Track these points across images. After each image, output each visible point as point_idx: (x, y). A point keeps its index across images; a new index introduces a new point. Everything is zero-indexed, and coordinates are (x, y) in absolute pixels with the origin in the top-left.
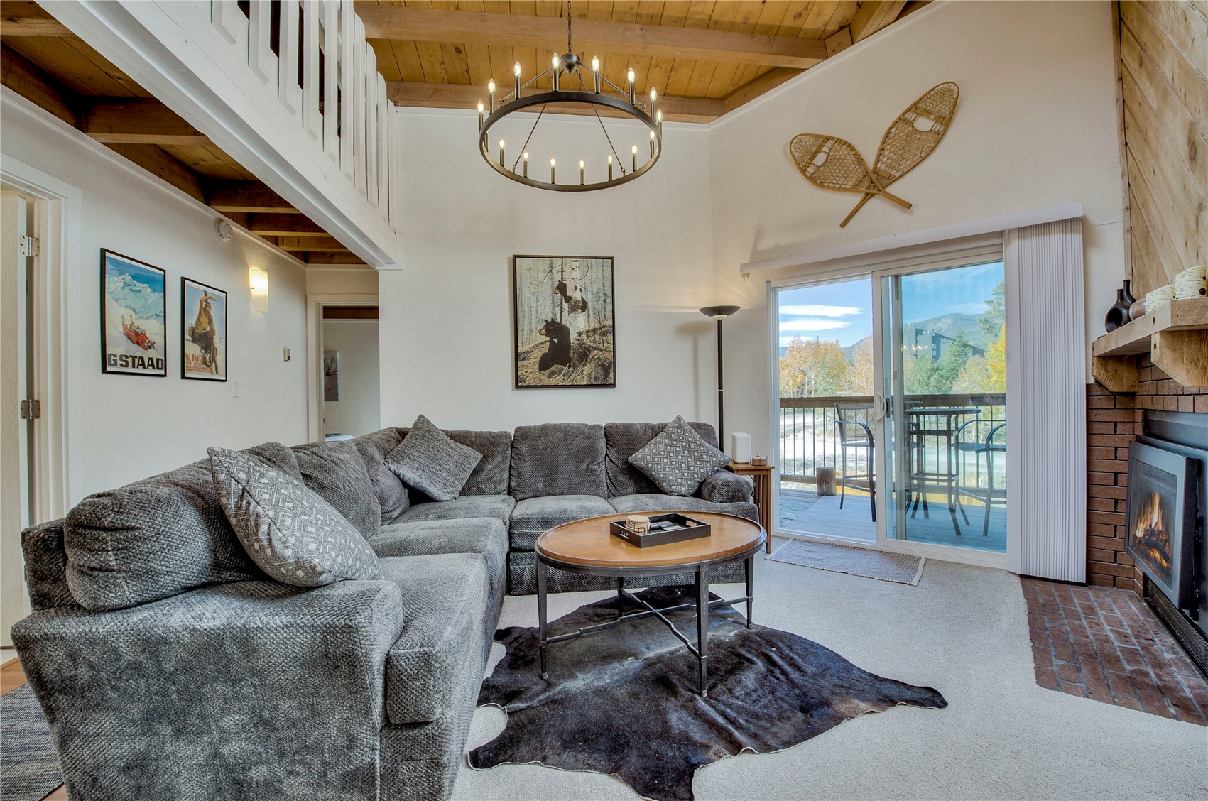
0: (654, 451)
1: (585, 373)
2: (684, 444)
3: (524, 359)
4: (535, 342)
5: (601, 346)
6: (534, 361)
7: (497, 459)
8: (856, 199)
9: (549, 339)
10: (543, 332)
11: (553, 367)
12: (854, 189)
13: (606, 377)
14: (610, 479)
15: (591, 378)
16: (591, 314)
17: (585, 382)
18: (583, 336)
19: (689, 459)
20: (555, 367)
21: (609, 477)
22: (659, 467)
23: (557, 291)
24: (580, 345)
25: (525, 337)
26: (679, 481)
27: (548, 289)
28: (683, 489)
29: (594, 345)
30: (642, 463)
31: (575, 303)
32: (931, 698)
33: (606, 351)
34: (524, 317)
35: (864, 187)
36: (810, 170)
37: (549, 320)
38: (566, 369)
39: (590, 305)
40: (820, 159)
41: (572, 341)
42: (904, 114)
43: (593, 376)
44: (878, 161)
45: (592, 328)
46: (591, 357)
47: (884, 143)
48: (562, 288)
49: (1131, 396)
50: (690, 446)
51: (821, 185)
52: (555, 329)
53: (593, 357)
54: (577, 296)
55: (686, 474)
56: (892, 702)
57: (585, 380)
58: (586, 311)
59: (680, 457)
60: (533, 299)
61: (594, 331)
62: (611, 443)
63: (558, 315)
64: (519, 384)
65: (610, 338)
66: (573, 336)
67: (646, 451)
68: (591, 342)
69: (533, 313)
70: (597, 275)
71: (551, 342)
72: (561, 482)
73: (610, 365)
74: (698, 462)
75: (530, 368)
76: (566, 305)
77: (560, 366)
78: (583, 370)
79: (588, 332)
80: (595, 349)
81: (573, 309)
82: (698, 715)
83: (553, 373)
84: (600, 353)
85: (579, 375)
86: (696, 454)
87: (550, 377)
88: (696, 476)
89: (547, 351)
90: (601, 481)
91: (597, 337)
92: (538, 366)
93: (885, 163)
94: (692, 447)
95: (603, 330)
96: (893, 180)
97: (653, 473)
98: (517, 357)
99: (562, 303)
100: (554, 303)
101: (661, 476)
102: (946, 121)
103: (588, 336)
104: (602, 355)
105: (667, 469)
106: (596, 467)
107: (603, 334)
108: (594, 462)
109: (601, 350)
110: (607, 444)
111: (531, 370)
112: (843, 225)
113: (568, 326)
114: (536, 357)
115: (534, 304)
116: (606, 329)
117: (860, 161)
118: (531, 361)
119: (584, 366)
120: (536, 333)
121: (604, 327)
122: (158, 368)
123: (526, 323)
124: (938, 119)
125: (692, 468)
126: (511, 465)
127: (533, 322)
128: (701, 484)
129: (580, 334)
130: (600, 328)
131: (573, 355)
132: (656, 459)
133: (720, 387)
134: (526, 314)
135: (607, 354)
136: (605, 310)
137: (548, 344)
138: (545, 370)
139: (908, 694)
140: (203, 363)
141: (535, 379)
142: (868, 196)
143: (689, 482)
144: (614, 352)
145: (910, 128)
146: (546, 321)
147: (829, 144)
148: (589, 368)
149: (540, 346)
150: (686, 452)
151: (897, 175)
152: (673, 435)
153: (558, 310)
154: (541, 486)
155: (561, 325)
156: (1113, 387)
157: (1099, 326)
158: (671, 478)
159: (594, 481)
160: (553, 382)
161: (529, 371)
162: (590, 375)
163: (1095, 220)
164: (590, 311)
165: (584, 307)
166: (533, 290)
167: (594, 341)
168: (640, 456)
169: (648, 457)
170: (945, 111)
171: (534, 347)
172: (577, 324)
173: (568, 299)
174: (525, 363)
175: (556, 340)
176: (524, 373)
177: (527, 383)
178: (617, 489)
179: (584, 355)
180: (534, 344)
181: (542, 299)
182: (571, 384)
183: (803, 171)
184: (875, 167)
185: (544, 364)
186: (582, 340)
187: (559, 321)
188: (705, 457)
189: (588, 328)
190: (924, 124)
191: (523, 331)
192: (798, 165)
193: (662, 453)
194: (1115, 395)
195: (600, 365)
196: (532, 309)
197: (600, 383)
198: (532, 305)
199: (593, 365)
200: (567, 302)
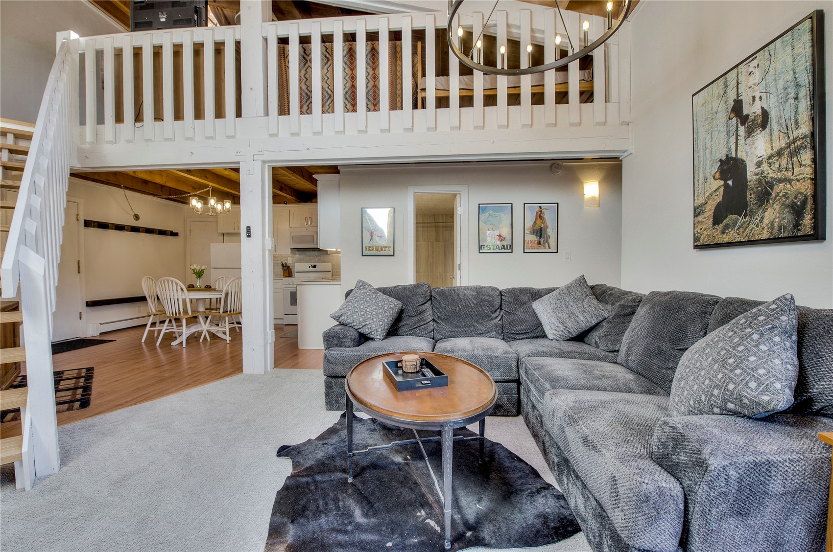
1: (766, 221)
3: (699, 214)
4: (710, 190)
5: (790, 173)
6: (709, 214)
9: (723, 182)
10: (717, 176)
11: (727, 219)
15: (773, 229)
16: (776, 127)
17: (765, 235)
18: (765, 166)
23: (732, 115)
24: (759, 181)
25: (700, 187)
27: (722, 117)
29: (779, 175)
31: (754, 120)
33: (798, 180)
34: (699, 163)
37: (724, 158)
38: (741, 220)
39: (772, 115)
41: (749, 178)
43: (776, 225)
45: (775, 150)
46: (774, 195)
48: (737, 108)
52: (729, 167)
53: (778, 195)
54: (756, 109)
57: (765, 232)
58: (767, 129)
60: (708, 137)
61: (780, 153)
63: (733, 147)
64: (697, 244)
65: (806, 157)
68: (774, 172)
69: (708, 156)
70: (785, 61)
71: (726, 186)
73: (804, 202)
75: (706, 223)
76: (742, 130)
77: (734, 217)
78: (763, 218)
79: (770, 158)
80: (780, 181)
81: (751, 131)
83: (727, 227)
84: (788, 186)
85: (757, 226)
87: (723, 232)
89: (721, 198)
91: (784, 162)
92: (712, 220)
95: (793, 147)
98: (695, 212)
99: (737, 130)
100: (728, 133)
103: (770, 165)
109: (789, 181)
111: (706, 226)
113: (744, 158)
114: (710, 209)
115: (708, 144)
116: (799, 143)
118: (706, 214)
119: (765, 210)
121: (794, 142)
122: (507, 249)
123: (701, 170)
127: (708, 166)
129: (759, 164)
130: (789, 145)
134: (702, 159)
135: (798, 185)
136: (796, 113)
137: (722, 190)
138: (718, 225)
140: (538, 244)
141: (708, 236)
146: (721, 160)
148: (771, 214)
149: (715, 194)
153: (733, 140)
155: (736, 159)
160: (726, 239)
161: (704, 227)
162: (772, 223)
164: (773, 124)
165: (765, 121)
166: (707, 127)
167: (779, 170)
171: (708, 197)
172: (755, 152)
173: (745, 120)
174: (700, 218)
175: (730, 182)
176: (699, 231)
177: (703, 242)
179: (765, 195)
180: (708, 194)
181: (717, 132)
182: (746, 239)
185: (718, 217)
186: (763, 172)
187: (734, 156)
189: (770, 152)
195: (787, 206)
196: (707, 151)
197: (786, 235)
198: (707, 146)
199: (777, 207)
200: (743, 124)
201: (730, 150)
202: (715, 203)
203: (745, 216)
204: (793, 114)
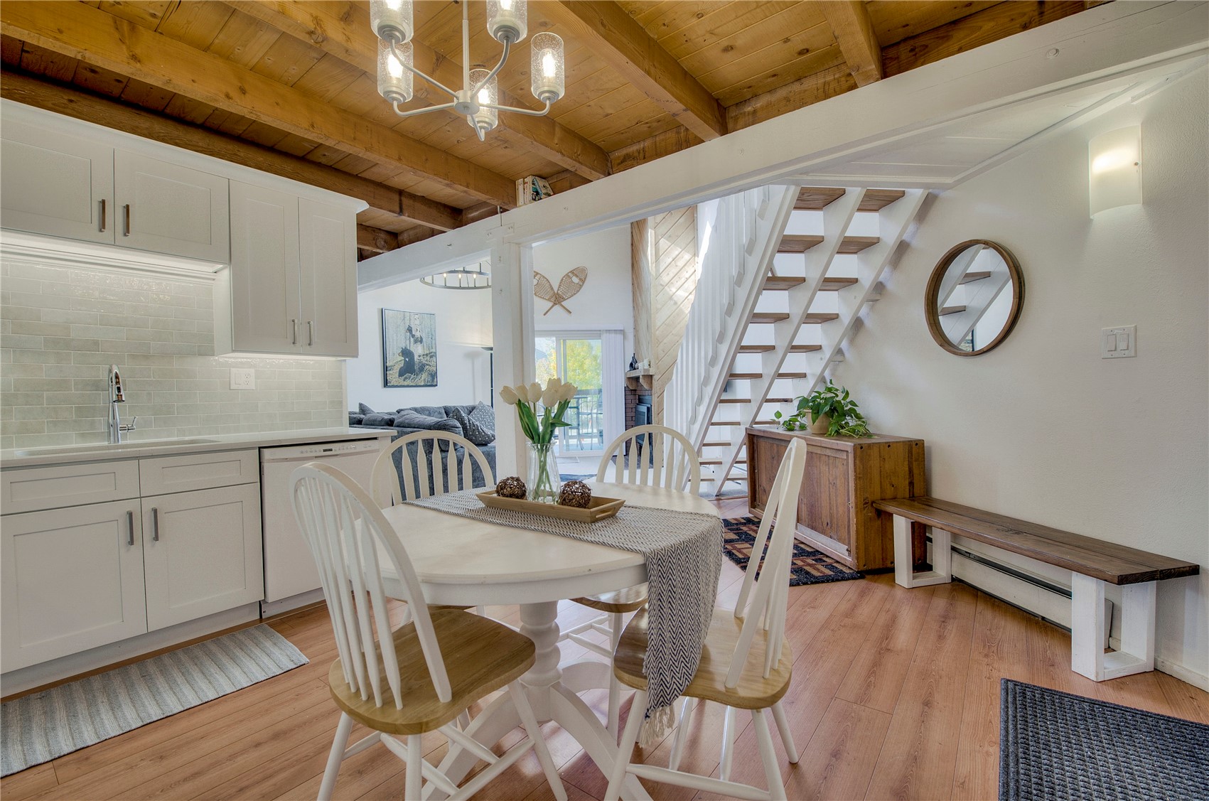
1: (423, 378)
3: (389, 370)
4: (396, 361)
5: (430, 363)
9: (403, 358)
10: (400, 354)
12: (549, 300)
13: (433, 381)
15: (425, 382)
17: (422, 384)
18: (421, 358)
23: (407, 331)
25: (390, 357)
27: (403, 330)
29: (427, 363)
31: (417, 338)
33: (433, 366)
34: (389, 344)
35: (553, 299)
37: (404, 348)
38: (412, 376)
39: (424, 340)
42: (568, 273)
44: (558, 290)
47: (561, 283)
48: (410, 330)
49: (635, 390)
52: (406, 353)
53: (426, 370)
54: (418, 334)
57: (422, 382)
58: (422, 343)
60: (395, 335)
61: (427, 355)
62: (449, 414)
64: (386, 384)
65: (434, 359)
66: (416, 357)
69: (395, 343)
71: (405, 360)
73: (434, 374)
75: (393, 376)
76: (412, 339)
78: (421, 377)
80: (427, 365)
81: (416, 342)
83: (406, 378)
85: (419, 380)
89: (403, 365)
91: (428, 358)
92: (398, 374)
93: (561, 291)
96: (564, 299)
98: (385, 369)
102: (583, 281)
104: (431, 368)
107: (431, 357)
109: (430, 366)
110: (447, 415)
112: (545, 315)
115: (395, 338)
117: (552, 289)
119: (422, 374)
123: (390, 349)
124: (580, 279)
129: (420, 356)
131: (416, 368)
134: (391, 343)
135: (433, 368)
136: (431, 342)
142: (555, 304)
144: (436, 367)
145: (570, 280)
146: (402, 348)
147: (538, 276)
148: (424, 376)
151: (566, 297)
153: (408, 342)
155: (409, 350)
156: (631, 388)
157: (628, 368)
160: (406, 383)
162: (425, 380)
163: (626, 331)
165: (421, 341)
166: (393, 329)
167: (427, 361)
170: (583, 278)
172: (418, 350)
173: (413, 336)
174: (391, 372)
175: (407, 359)
176: (389, 378)
177: (391, 385)
179: (422, 369)
182: (415, 385)
184: (558, 293)
185: (401, 374)
190: (575, 280)
191: (388, 354)
194: (632, 390)
195: (430, 375)
196: (394, 341)
197: (429, 385)
199: (426, 373)
200: (413, 337)
202: (400, 367)
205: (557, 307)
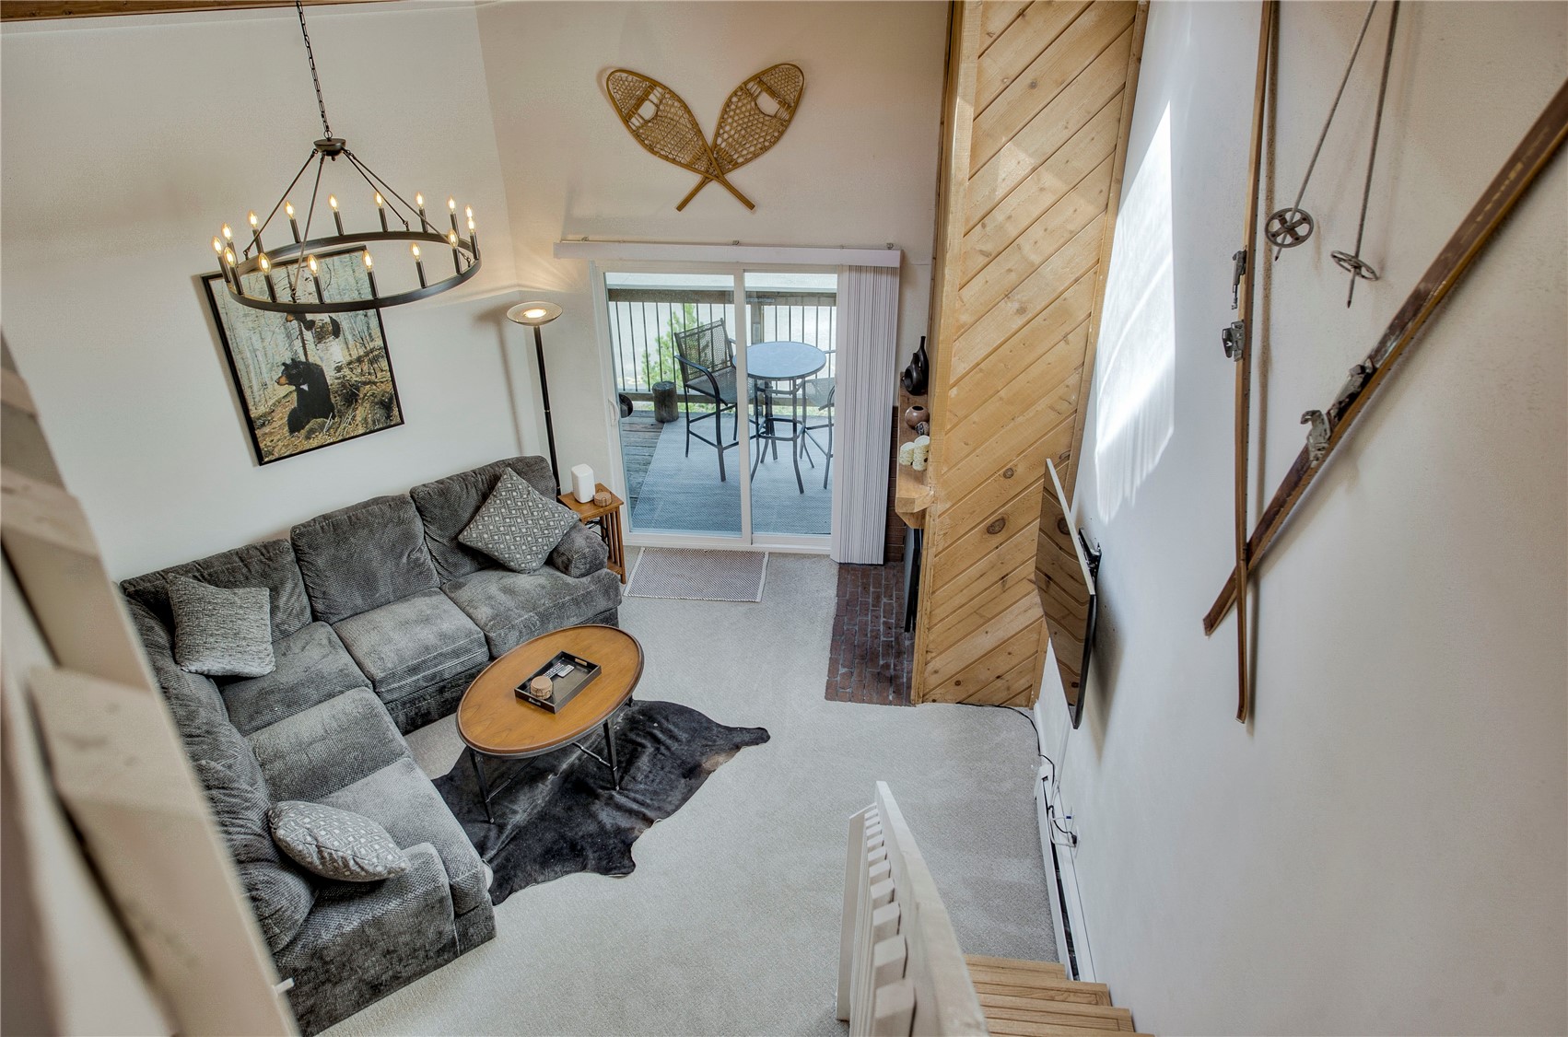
0: (491, 527)
1: (359, 418)
2: (525, 512)
3: (263, 425)
4: (274, 396)
5: (374, 377)
6: (280, 423)
7: (289, 586)
8: (693, 179)
9: (294, 388)
10: (283, 380)
11: (310, 424)
12: (691, 165)
13: (389, 417)
14: (439, 563)
15: (367, 423)
16: (350, 337)
17: (360, 430)
18: (346, 371)
19: (535, 530)
20: (313, 423)
21: (437, 560)
22: (502, 546)
23: (290, 318)
24: (343, 385)
25: (256, 394)
26: (529, 557)
27: (274, 319)
28: (534, 564)
29: (363, 379)
30: (480, 544)
31: (322, 327)
32: (760, 736)
33: (382, 382)
34: (247, 367)
35: (702, 166)
36: (635, 122)
37: (289, 362)
38: (329, 422)
39: (344, 324)
40: (647, 110)
41: (329, 382)
42: (746, 83)
43: (369, 420)
44: (717, 135)
45: (355, 357)
46: (361, 396)
47: (725, 111)
50: (532, 514)
51: (651, 149)
52: (299, 372)
53: (365, 395)
54: (322, 317)
55: (534, 548)
56: (737, 748)
57: (360, 427)
58: (341, 335)
59: (524, 530)
60: (255, 338)
61: (359, 360)
62: (429, 519)
63: (301, 352)
64: (261, 458)
65: (384, 364)
66: (330, 376)
67: (480, 527)
68: (357, 376)
69: (260, 358)
70: (347, 279)
71: (299, 391)
72: (384, 589)
73: (391, 399)
74: (546, 532)
75: (276, 434)
76: (308, 335)
77: (319, 420)
78: (354, 416)
79: (350, 363)
80: (365, 383)
81: (320, 338)
82: (619, 807)
83: (312, 431)
84: (374, 387)
85: (350, 424)
86: (541, 522)
87: (308, 438)
88: (546, 548)
89: (296, 405)
90: (429, 569)
91: (365, 367)
92: (287, 428)
93: (725, 140)
94: (535, 513)
95: (371, 355)
96: (736, 165)
97: (496, 554)
98: (251, 425)
99: (301, 334)
100: (289, 336)
101: (507, 556)
102: (791, 107)
103: (351, 370)
104: (379, 389)
105: (512, 547)
106: (419, 555)
107: (374, 362)
108: (414, 549)
109: (375, 383)
110: (423, 520)
111: (279, 436)
112: (680, 208)
113: (319, 363)
114: (281, 418)
115: (258, 345)
116: (376, 353)
117: (699, 132)
118: (275, 425)
119: (355, 410)
120: (272, 386)
121: (372, 351)
123: (252, 375)
124: (783, 103)
125: (540, 540)
126: (305, 585)
127: (264, 370)
128: (551, 553)
129: (339, 369)
130: (367, 354)
131: (336, 400)
132: (496, 537)
133: (547, 406)
134: (250, 362)
135: (383, 386)
136: (368, 328)
137: (295, 395)
138: (299, 431)
139: (747, 737)
141: (286, 446)
142: (708, 179)
143: (540, 556)
144: (393, 380)
145: (753, 104)
146: (284, 364)
147: (658, 92)
148: (362, 411)
149: (283, 401)
150: (530, 522)
151: (740, 160)
152: (509, 502)
153: (298, 344)
154: (359, 602)
155: (307, 364)
158: (518, 556)
159: (421, 573)
160: (314, 443)
161: (276, 439)
162: (365, 419)
164: (347, 333)
165: (336, 331)
166: (251, 325)
167: (362, 374)
168: (474, 535)
169: (486, 536)
170: (791, 98)
171: (274, 404)
172: (332, 357)
173: (310, 325)
174: (267, 429)
175: (305, 387)
176: (268, 443)
177: (277, 456)
178: (451, 573)
179: (351, 396)
180: (273, 401)
181: (270, 334)
182: (341, 436)
183: (626, 120)
184: (715, 145)
185: (295, 424)
186: (345, 376)
187: (303, 359)
188: (552, 523)
189: (349, 359)
190: (768, 104)
191: (251, 387)
192: (619, 110)
193: (502, 529)
195: (377, 404)
196: (258, 353)
197: (381, 426)
198: (256, 347)
199: (367, 405)
200: (308, 329)
201: (296, 353)
202: (288, 410)
203: (333, 417)
204: (365, 329)
205: (714, 188)
